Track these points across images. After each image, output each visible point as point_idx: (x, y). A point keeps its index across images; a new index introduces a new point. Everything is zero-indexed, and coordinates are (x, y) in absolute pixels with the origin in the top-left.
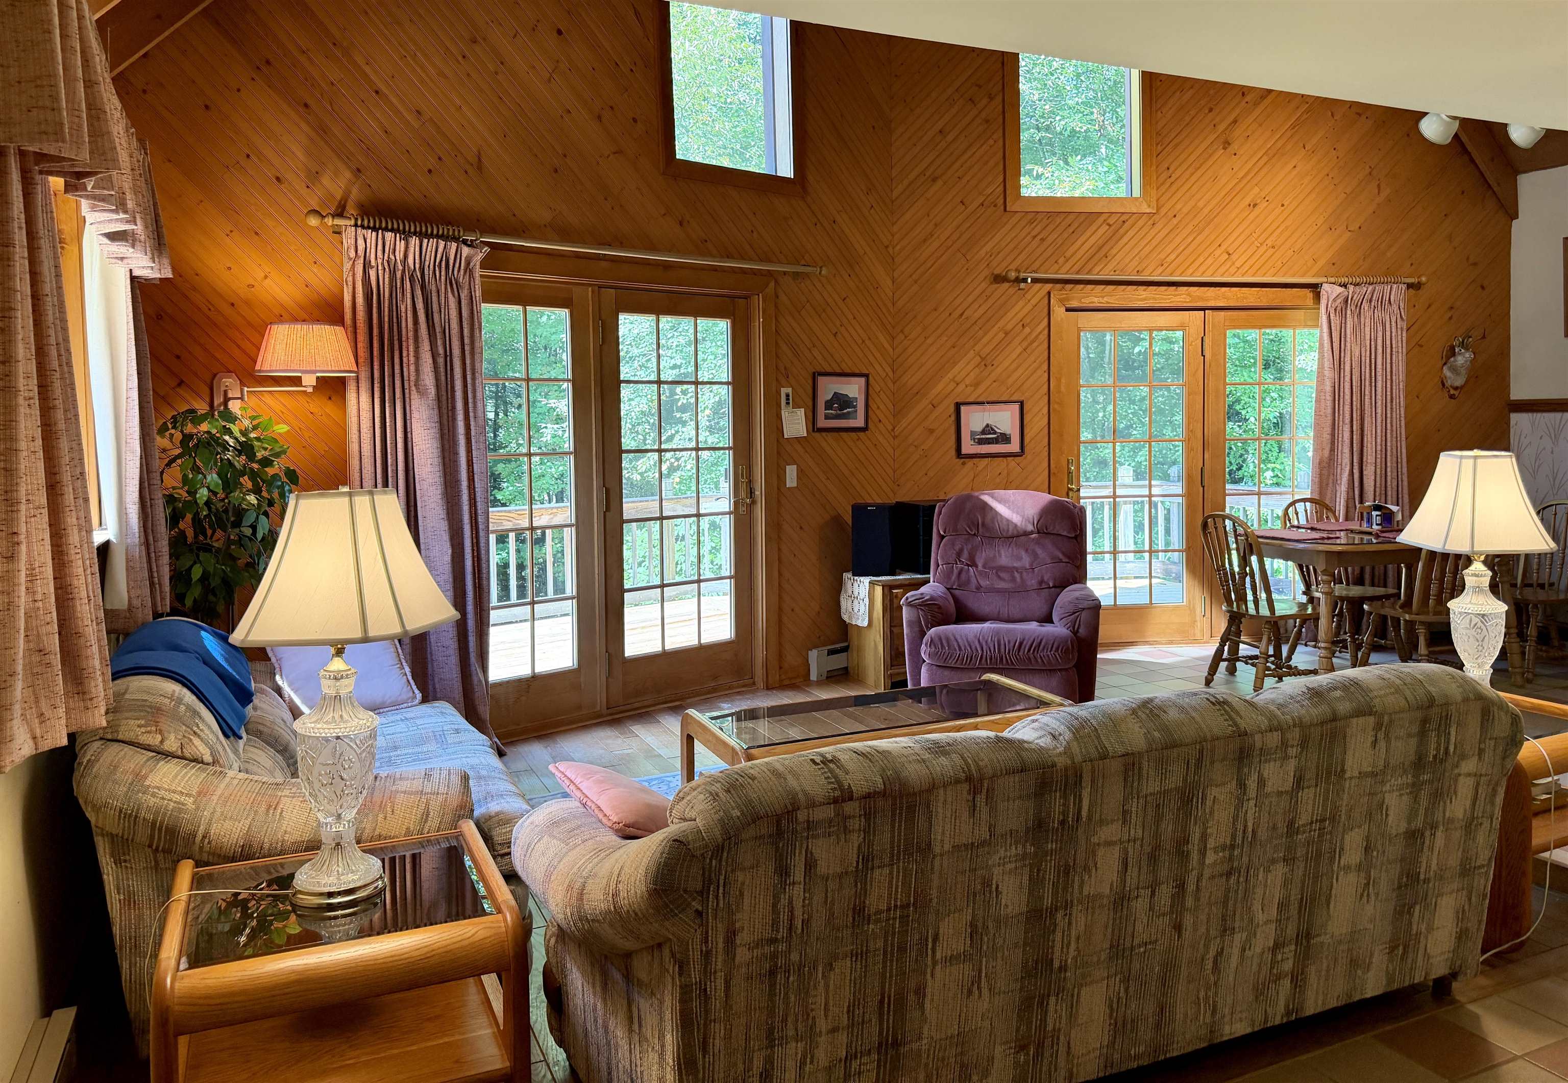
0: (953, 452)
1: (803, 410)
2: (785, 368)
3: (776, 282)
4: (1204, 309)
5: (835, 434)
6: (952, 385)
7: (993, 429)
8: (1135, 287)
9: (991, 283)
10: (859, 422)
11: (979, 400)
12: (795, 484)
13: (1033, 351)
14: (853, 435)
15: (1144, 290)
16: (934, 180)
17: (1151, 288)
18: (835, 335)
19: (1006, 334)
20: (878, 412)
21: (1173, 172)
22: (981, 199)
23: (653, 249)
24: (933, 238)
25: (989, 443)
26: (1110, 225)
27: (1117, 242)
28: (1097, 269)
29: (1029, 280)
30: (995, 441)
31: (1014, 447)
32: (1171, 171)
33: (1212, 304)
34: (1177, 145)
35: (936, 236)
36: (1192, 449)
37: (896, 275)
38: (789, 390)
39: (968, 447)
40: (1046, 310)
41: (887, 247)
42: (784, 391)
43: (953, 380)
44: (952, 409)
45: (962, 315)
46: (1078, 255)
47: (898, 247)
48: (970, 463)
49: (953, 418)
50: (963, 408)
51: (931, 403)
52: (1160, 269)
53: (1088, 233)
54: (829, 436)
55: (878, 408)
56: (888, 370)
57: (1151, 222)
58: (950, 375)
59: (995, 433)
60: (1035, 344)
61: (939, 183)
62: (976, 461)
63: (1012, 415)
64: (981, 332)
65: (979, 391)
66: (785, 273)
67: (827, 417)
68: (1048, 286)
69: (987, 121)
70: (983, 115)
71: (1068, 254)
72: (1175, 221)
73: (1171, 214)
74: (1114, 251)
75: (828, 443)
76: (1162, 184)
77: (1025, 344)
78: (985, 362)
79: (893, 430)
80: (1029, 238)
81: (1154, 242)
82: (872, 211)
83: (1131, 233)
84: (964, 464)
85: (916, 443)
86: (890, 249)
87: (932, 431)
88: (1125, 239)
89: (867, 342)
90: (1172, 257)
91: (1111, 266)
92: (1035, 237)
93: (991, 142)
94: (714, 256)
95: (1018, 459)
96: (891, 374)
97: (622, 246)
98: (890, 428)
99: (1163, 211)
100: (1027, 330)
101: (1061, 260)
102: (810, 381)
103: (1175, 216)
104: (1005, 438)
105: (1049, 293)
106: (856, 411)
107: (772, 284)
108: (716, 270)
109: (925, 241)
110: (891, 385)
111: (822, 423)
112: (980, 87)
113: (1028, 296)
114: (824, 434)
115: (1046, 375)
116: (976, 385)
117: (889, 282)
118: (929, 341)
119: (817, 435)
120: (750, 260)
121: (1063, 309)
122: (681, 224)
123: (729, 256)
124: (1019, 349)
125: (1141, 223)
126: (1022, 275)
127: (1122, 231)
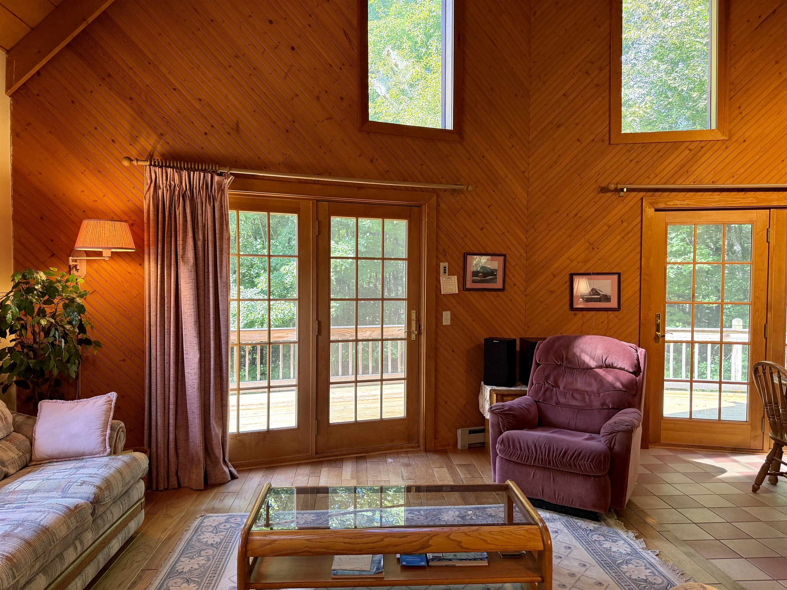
0: (567, 306)
1: (456, 277)
2: (444, 250)
3: (438, 196)
4: (769, 208)
5: (480, 292)
6: (569, 261)
7: (596, 292)
8: (711, 193)
9: (599, 193)
10: (499, 285)
11: (588, 272)
12: (449, 323)
13: (629, 240)
14: (494, 293)
15: (718, 195)
16: (559, 126)
17: (724, 193)
18: (482, 229)
19: (609, 227)
20: (514, 279)
21: (744, 110)
22: (592, 137)
23: (352, 177)
24: (557, 165)
25: (594, 301)
26: (691, 150)
27: (696, 162)
28: (680, 181)
29: (625, 190)
30: (599, 300)
31: (614, 304)
32: (742, 109)
33: (775, 204)
34: (747, 90)
35: (559, 163)
36: (757, 310)
37: (530, 190)
38: (446, 264)
39: (580, 304)
40: (639, 211)
41: (523, 172)
42: (442, 265)
43: (568, 258)
44: (567, 278)
45: (576, 215)
46: (664, 173)
47: (532, 172)
48: (580, 314)
49: (568, 284)
50: (574, 277)
51: (552, 273)
52: (732, 180)
53: (673, 156)
54: (475, 294)
55: (514, 276)
56: (522, 251)
57: (724, 147)
58: (566, 255)
59: (599, 294)
60: (631, 234)
61: (562, 129)
62: (585, 313)
63: (612, 282)
64: (590, 227)
65: (588, 265)
66: (445, 190)
67: (474, 282)
68: (642, 194)
69: (597, 85)
70: (595, 82)
71: (657, 171)
72: (745, 144)
73: (741, 140)
74: (694, 169)
75: (474, 298)
76: (734, 119)
77: (623, 234)
78: (593, 246)
79: (525, 291)
80: (627, 161)
81: (727, 161)
82: (513, 149)
83: (708, 155)
84: (575, 314)
85: (541, 300)
86: (526, 174)
87: (552, 292)
88: (703, 159)
89: (507, 234)
90: (742, 170)
91: (691, 179)
92: (631, 161)
93: (600, 99)
94: (393, 180)
95: (616, 313)
96: (524, 255)
97: (330, 175)
98: (523, 289)
99: (735, 138)
100: (625, 224)
101: (652, 176)
102: (462, 259)
103: (744, 141)
104: (607, 298)
105: (642, 199)
106: (496, 278)
107: (435, 197)
108: (395, 189)
109: (551, 167)
110: (524, 261)
111: (469, 285)
112: (593, 63)
113: (626, 201)
114: (472, 292)
115: (639, 255)
116: (586, 262)
117: (525, 195)
118: (552, 233)
119: (467, 293)
120: (420, 182)
121: (653, 210)
122: (371, 161)
123: (405, 180)
124: (619, 237)
125: (716, 147)
126: (619, 187)
127: (700, 154)
